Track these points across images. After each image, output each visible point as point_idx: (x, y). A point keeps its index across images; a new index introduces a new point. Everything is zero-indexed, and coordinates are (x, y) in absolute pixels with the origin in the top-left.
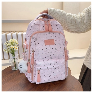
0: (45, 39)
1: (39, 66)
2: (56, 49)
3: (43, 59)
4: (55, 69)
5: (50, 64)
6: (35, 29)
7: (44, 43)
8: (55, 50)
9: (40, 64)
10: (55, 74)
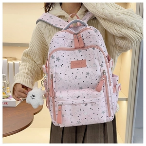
0: (73, 60)
1: (60, 99)
2: (88, 74)
3: (67, 88)
4: (85, 105)
5: (78, 97)
6: (58, 43)
7: (69, 65)
8: (87, 76)
9: (61, 96)
10: (86, 113)
